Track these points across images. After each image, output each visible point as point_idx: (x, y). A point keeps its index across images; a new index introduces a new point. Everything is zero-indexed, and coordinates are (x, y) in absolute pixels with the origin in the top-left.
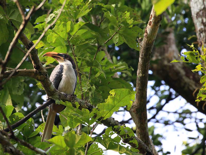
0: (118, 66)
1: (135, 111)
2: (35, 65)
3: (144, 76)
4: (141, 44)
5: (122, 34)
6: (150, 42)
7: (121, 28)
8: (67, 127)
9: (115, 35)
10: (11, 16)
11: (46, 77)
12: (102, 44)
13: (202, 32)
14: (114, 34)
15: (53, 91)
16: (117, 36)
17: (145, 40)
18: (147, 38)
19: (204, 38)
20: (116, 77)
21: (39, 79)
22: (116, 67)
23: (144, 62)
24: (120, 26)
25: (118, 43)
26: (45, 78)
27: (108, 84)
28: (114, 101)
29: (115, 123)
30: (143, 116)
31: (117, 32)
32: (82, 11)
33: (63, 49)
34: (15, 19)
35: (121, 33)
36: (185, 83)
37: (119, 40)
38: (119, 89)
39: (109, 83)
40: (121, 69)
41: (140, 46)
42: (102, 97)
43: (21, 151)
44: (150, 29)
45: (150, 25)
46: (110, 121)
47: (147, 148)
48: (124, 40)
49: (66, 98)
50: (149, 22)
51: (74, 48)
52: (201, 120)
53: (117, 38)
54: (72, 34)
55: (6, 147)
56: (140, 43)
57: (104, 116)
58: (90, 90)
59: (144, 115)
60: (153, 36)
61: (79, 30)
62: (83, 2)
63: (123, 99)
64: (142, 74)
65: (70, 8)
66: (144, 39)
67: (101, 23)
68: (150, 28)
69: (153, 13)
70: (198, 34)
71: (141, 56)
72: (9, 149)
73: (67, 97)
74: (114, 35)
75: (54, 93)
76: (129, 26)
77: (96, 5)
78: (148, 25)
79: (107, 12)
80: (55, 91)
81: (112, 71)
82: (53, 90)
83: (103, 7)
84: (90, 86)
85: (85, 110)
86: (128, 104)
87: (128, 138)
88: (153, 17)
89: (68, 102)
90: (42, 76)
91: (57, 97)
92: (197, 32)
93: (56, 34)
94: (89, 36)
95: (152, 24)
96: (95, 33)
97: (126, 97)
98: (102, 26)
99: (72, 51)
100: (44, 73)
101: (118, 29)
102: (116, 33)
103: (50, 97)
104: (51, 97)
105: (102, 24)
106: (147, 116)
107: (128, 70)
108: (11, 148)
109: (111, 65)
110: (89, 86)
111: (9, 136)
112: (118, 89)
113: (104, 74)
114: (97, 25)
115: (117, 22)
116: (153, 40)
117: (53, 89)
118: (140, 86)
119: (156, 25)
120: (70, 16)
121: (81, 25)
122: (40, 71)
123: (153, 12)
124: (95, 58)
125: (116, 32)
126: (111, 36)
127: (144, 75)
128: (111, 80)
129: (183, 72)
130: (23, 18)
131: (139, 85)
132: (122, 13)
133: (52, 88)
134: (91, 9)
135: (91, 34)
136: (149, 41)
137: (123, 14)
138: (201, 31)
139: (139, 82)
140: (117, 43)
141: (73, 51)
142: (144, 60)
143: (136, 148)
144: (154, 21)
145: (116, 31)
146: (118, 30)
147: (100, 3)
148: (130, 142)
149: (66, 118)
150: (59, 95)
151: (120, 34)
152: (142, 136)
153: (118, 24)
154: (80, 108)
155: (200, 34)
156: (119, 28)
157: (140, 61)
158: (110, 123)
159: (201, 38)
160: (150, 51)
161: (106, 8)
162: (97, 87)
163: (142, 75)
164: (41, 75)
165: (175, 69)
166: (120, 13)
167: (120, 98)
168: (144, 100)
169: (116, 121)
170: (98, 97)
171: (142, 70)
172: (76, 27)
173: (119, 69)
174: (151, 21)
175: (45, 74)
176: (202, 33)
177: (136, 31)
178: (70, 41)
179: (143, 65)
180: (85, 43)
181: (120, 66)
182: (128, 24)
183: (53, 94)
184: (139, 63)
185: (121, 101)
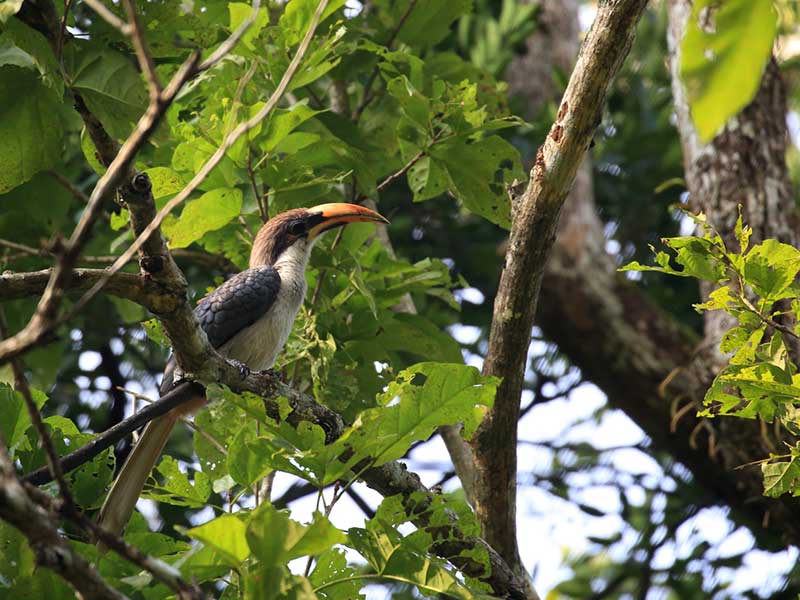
0: (417, 270)
1: (476, 441)
2: (148, 257)
3: (520, 319)
4: (519, 205)
5: (444, 161)
6: (550, 199)
7: (441, 140)
8: (222, 480)
9: (417, 160)
10: (81, 77)
11: (180, 301)
12: (369, 189)
13: (707, 170)
14: (414, 160)
15: (202, 354)
16: (425, 164)
17: (533, 189)
18: (542, 184)
19: (711, 189)
20: (404, 311)
21: (156, 307)
22: (406, 276)
23: (523, 270)
24: (437, 130)
25: (423, 191)
26: (178, 306)
27: (378, 333)
28: (418, 405)
29: (407, 482)
30: (503, 461)
31: (426, 150)
32: (308, 67)
33: (228, 197)
34: (99, 88)
35: (441, 157)
36: (620, 345)
37: (429, 179)
38: (441, 365)
39: (381, 329)
40: (426, 283)
41: (513, 210)
42: (355, 380)
43: (92, 565)
44: (555, 154)
45: (556, 139)
46: (391, 475)
47: (510, 577)
48: (447, 180)
49: (243, 380)
50: (554, 127)
51: (266, 199)
52: (638, 479)
53: (422, 172)
54: (268, 146)
55: (45, 545)
56: (513, 198)
57: (378, 453)
58: (315, 352)
59: (506, 458)
60: (564, 180)
61: (292, 132)
62: (316, 37)
63: (449, 399)
64: (514, 312)
65: (264, 54)
66: (529, 188)
67: (361, 110)
68: (556, 149)
69: (569, 96)
70: (690, 176)
71: (513, 248)
72: (54, 555)
73: (250, 377)
74: (413, 163)
75: (205, 360)
76: (472, 134)
77: (358, 51)
78: (549, 140)
79: (398, 78)
80: (209, 353)
81: (393, 287)
82: (201, 350)
83: (382, 59)
84: (317, 338)
85: (310, 429)
86: (467, 419)
87: (457, 539)
88: (569, 110)
89: (253, 395)
90: (168, 296)
91: (214, 375)
92: (691, 168)
93: (207, 143)
94: (324, 157)
95: (565, 134)
96: (347, 149)
97: (462, 394)
98: (364, 123)
99: (260, 205)
100: (176, 286)
101: (431, 142)
102: (421, 156)
103: (186, 375)
104: (191, 375)
105: (366, 115)
106: (515, 462)
107: (448, 286)
108: (60, 551)
109: (393, 267)
110: (314, 339)
111: (55, 510)
112: (436, 364)
113: (372, 299)
114: (349, 115)
115: (431, 115)
116: (561, 194)
117: (203, 346)
118: (500, 351)
119: (578, 142)
120: (261, 82)
121: (300, 116)
122: (164, 280)
123: (573, 93)
124: (340, 238)
125: (421, 152)
126: (404, 165)
127: (518, 315)
128: (390, 321)
129: (613, 305)
130: (154, 94)
131: (498, 348)
132: (450, 85)
133: (199, 341)
134: (338, 61)
135: (333, 151)
136: (548, 195)
137: (451, 89)
138: (704, 165)
139: (501, 340)
140: (420, 192)
141: (263, 206)
142: (525, 262)
143: (481, 580)
144: (571, 126)
145: (421, 149)
146: (429, 145)
147: (373, 44)
148: (464, 553)
149: (219, 446)
150: (220, 369)
151: (434, 160)
152: (492, 532)
153: (433, 124)
154: (293, 420)
155: (699, 175)
156: (436, 140)
157: (507, 265)
158: (391, 480)
159: (701, 191)
160: (549, 233)
161: (393, 62)
162: (339, 342)
163: (514, 314)
164: (162, 294)
165: (587, 290)
166: (440, 87)
167: (440, 396)
168: (511, 406)
169: (412, 474)
170: (343, 382)
171: (514, 298)
172: (284, 124)
173: (419, 283)
174: (562, 124)
175: (178, 291)
176: (709, 174)
177: (494, 155)
178: (256, 171)
179: (519, 281)
180: (310, 183)
181: (422, 272)
182: (469, 125)
183: (199, 366)
184: (504, 272)
185: (442, 405)
